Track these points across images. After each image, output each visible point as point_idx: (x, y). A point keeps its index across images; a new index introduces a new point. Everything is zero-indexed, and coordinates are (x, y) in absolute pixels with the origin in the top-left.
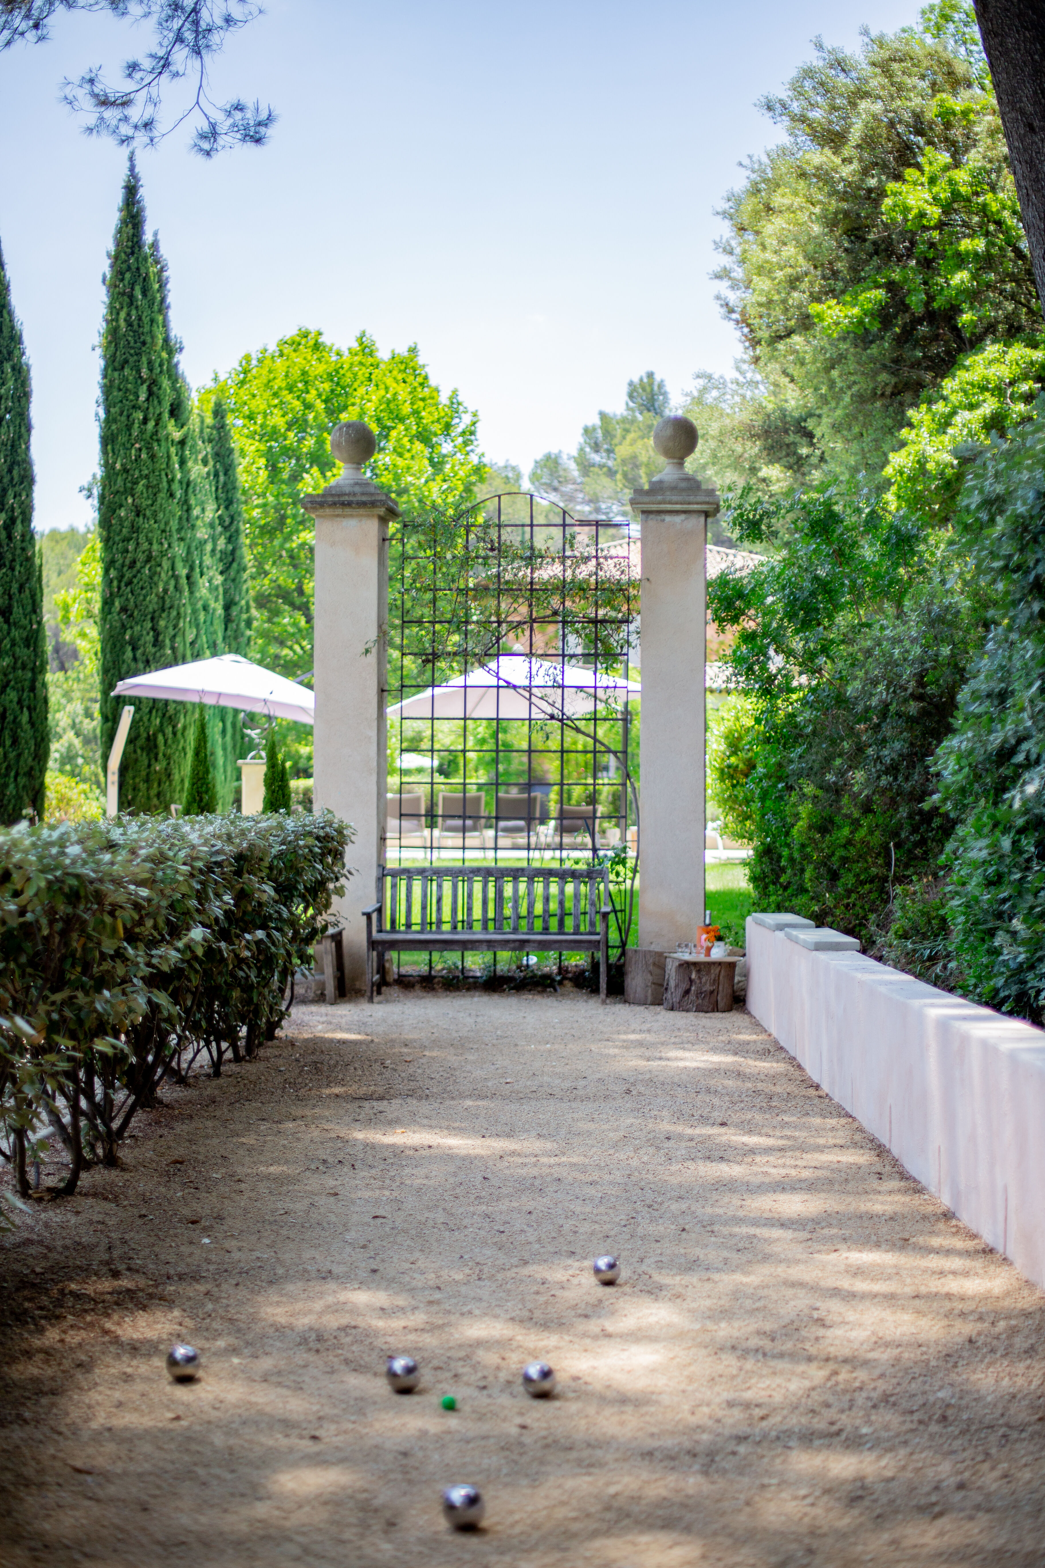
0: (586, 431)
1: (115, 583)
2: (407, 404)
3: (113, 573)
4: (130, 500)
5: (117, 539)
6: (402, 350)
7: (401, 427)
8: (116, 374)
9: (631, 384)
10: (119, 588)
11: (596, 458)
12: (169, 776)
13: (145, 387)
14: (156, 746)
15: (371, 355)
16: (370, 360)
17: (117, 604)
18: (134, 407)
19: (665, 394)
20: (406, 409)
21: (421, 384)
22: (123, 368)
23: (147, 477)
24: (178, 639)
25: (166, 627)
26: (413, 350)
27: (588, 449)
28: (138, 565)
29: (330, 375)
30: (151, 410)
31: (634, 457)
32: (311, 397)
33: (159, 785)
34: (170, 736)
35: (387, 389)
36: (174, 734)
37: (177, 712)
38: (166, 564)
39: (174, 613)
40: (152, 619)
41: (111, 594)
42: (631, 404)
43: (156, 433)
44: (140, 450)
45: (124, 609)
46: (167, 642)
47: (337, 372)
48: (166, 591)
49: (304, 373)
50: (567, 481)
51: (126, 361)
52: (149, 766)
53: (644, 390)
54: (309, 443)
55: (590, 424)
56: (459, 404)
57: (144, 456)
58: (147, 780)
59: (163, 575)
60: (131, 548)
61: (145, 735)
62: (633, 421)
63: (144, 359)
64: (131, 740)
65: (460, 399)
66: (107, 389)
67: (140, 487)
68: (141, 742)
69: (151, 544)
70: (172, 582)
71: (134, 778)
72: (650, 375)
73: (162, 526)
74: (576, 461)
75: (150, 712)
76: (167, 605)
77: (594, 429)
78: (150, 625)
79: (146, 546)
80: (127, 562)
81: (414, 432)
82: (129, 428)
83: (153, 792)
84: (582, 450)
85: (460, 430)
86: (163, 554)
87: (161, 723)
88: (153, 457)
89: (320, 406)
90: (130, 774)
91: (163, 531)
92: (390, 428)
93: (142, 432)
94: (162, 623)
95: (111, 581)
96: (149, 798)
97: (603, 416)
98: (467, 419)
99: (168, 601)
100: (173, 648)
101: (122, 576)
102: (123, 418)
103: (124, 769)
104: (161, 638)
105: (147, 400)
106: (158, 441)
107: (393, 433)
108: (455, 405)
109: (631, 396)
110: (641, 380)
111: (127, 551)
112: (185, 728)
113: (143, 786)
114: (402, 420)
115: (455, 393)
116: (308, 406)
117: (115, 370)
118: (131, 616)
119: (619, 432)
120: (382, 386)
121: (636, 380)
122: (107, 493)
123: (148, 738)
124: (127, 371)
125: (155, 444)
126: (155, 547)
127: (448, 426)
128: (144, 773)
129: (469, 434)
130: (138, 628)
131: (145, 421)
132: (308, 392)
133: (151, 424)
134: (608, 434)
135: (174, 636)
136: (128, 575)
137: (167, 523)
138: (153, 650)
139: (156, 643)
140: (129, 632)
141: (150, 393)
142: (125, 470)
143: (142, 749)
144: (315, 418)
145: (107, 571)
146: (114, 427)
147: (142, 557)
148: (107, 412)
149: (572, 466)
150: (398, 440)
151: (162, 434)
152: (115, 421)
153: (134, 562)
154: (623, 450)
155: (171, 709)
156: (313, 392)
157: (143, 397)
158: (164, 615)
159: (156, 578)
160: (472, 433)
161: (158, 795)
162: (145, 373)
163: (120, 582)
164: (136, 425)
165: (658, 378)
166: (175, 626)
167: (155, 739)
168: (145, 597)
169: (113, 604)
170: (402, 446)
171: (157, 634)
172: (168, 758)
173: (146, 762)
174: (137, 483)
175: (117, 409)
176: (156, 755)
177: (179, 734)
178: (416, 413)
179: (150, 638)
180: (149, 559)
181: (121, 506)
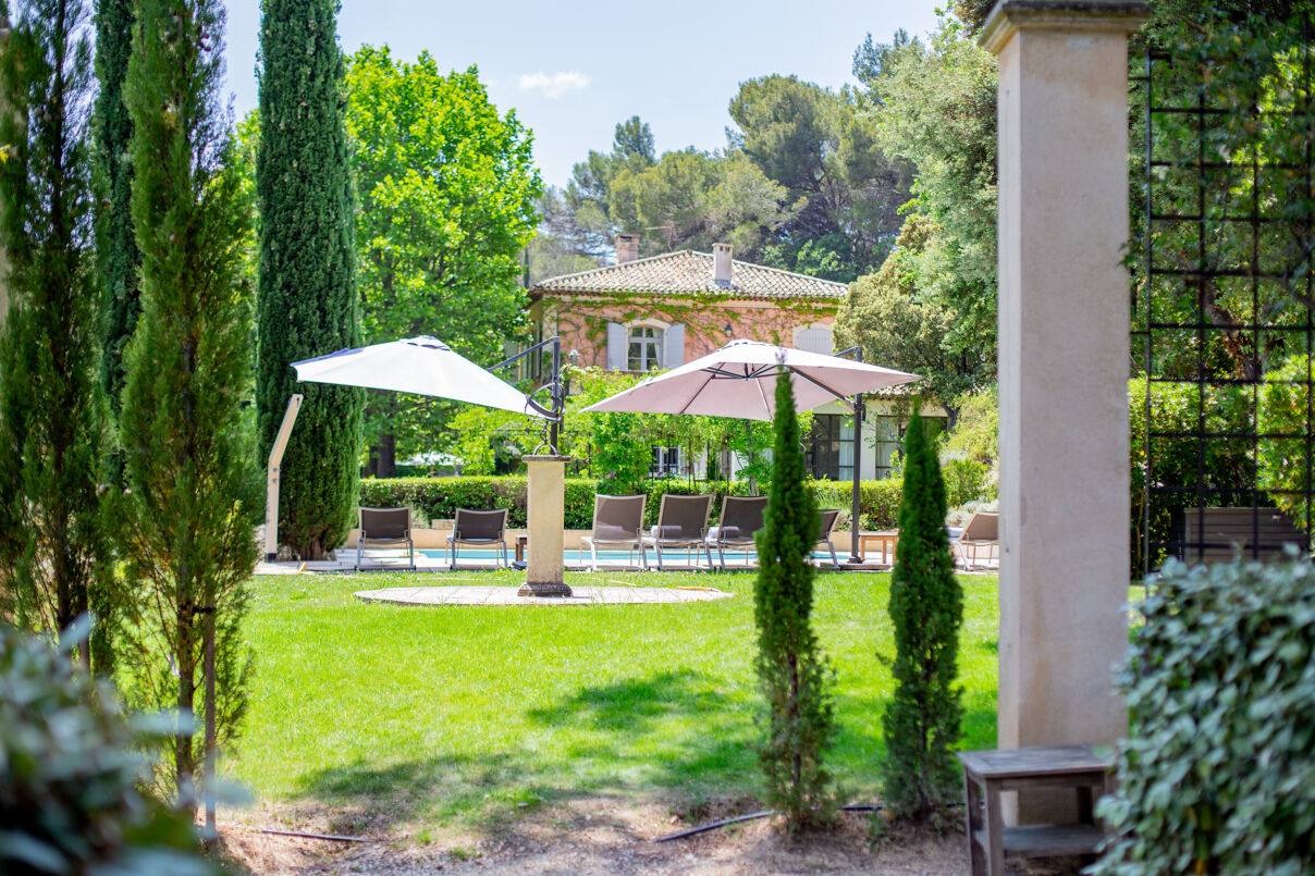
0: (577, 168)
1: (277, 257)
2: (472, 119)
3: (274, 245)
4: (295, 164)
5: (279, 207)
6: (462, 71)
7: (468, 141)
8: (280, 25)
9: (619, 127)
10: (281, 262)
11: (584, 192)
12: (336, 473)
13: (313, 39)
14: (323, 440)
15: (433, 75)
16: (433, 79)
17: (279, 279)
18: (300, 61)
19: (649, 137)
20: (471, 124)
21: (482, 102)
22: (288, 18)
23: (313, 139)
24: (346, 321)
25: (334, 307)
26: (473, 71)
27: (577, 185)
28: (304, 236)
29: (399, 89)
30: (319, 65)
31: (628, 190)
32: (382, 109)
33: (325, 483)
34: (339, 428)
35: (452, 104)
36: (342, 426)
37: (346, 401)
38: (334, 237)
39: (342, 291)
40: (319, 297)
41: (272, 268)
42: (618, 145)
43: (324, 91)
44: (307, 108)
45: (287, 286)
46: (336, 322)
47: (406, 87)
48: (333, 266)
49: (375, 86)
50: (559, 213)
51: (292, 11)
52: (315, 462)
53: (630, 132)
54: (382, 152)
55: (580, 162)
56: (516, 123)
57: (311, 116)
58: (312, 478)
59: (331, 248)
60: (295, 218)
61: (311, 427)
62: (621, 160)
63: (312, 9)
64: (295, 433)
65: (517, 118)
66: (268, 42)
67: (306, 150)
68: (307, 434)
69: (317, 214)
70: (341, 257)
71: (297, 475)
72: (636, 120)
73: (329, 195)
74: (566, 196)
75: (316, 401)
76: (335, 282)
77: (584, 166)
78: (316, 304)
79: (312, 216)
80: (291, 233)
81: (478, 146)
82: (295, 84)
83: (319, 491)
84: (571, 185)
85: (515, 148)
86: (331, 225)
87: (328, 414)
88: (320, 117)
89: (391, 117)
90: (293, 470)
91: (330, 201)
92: (456, 142)
93: (310, 89)
94: (330, 302)
95: (272, 254)
96: (313, 499)
97: (593, 155)
98: (522, 137)
99: (336, 276)
100: (341, 330)
101: (285, 249)
102: (288, 74)
103: (286, 465)
104: (328, 318)
105: (315, 54)
106: (326, 100)
107: (460, 147)
108: (512, 123)
109: (618, 138)
110: (628, 124)
111: (291, 221)
112: (353, 420)
113: (307, 484)
114: (467, 134)
115: (512, 113)
116: (379, 117)
117: (278, 20)
118: (295, 293)
119: (608, 170)
120: (447, 101)
121: (623, 124)
122: (268, 155)
123: (314, 431)
124: (293, 21)
125: (323, 103)
126: (322, 217)
127: (506, 144)
128: (308, 470)
129: (525, 150)
130: (303, 307)
131: (312, 77)
132: (379, 104)
133: (319, 82)
134: (598, 171)
135: (342, 317)
136: (292, 247)
137: (334, 192)
138: (320, 332)
139: (323, 324)
140: (293, 311)
141: (318, 47)
142: (290, 131)
143: (307, 443)
144: (387, 128)
145: (266, 245)
146: (277, 83)
147: (307, 228)
148: (269, 66)
149: (563, 200)
150: (465, 153)
151: (330, 92)
152: (278, 76)
153: (298, 234)
154: (617, 185)
155: (340, 395)
156: (385, 104)
157: (311, 50)
158: (331, 293)
159: (323, 252)
160: (527, 150)
161: (323, 495)
162: (312, 23)
163: (282, 255)
164: (304, 81)
165: (643, 122)
166: (343, 306)
167: (323, 431)
168: (311, 272)
169: (275, 278)
170: (469, 158)
171: (324, 313)
172: (336, 453)
173: (312, 458)
174: (304, 146)
175: (281, 63)
176: (323, 449)
177: (347, 425)
178: (479, 128)
179: (316, 318)
180: (315, 230)
181: (284, 171)
